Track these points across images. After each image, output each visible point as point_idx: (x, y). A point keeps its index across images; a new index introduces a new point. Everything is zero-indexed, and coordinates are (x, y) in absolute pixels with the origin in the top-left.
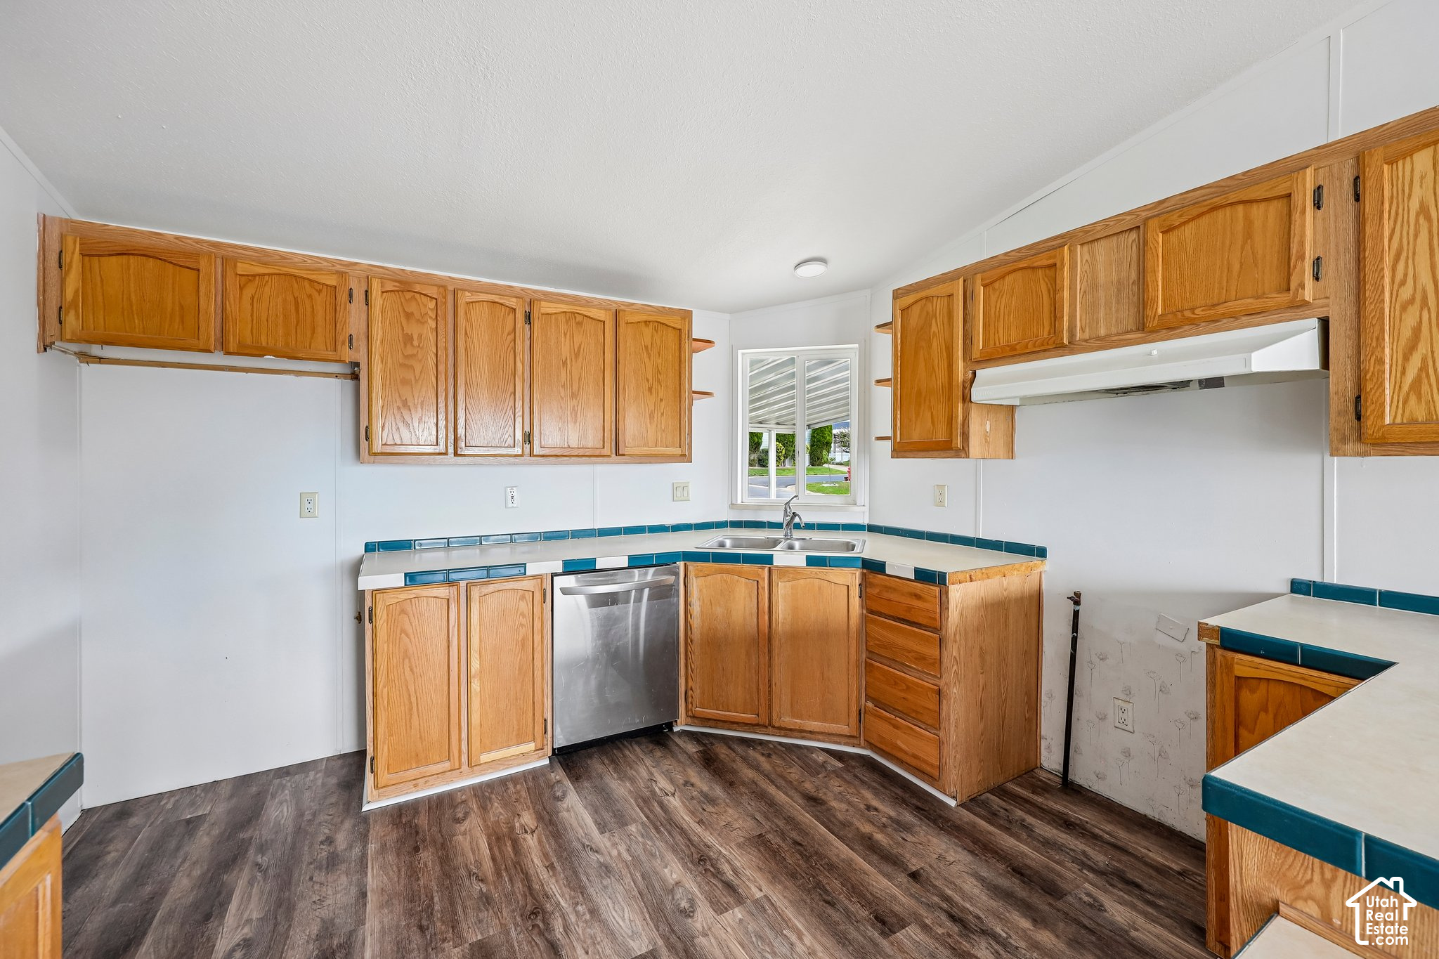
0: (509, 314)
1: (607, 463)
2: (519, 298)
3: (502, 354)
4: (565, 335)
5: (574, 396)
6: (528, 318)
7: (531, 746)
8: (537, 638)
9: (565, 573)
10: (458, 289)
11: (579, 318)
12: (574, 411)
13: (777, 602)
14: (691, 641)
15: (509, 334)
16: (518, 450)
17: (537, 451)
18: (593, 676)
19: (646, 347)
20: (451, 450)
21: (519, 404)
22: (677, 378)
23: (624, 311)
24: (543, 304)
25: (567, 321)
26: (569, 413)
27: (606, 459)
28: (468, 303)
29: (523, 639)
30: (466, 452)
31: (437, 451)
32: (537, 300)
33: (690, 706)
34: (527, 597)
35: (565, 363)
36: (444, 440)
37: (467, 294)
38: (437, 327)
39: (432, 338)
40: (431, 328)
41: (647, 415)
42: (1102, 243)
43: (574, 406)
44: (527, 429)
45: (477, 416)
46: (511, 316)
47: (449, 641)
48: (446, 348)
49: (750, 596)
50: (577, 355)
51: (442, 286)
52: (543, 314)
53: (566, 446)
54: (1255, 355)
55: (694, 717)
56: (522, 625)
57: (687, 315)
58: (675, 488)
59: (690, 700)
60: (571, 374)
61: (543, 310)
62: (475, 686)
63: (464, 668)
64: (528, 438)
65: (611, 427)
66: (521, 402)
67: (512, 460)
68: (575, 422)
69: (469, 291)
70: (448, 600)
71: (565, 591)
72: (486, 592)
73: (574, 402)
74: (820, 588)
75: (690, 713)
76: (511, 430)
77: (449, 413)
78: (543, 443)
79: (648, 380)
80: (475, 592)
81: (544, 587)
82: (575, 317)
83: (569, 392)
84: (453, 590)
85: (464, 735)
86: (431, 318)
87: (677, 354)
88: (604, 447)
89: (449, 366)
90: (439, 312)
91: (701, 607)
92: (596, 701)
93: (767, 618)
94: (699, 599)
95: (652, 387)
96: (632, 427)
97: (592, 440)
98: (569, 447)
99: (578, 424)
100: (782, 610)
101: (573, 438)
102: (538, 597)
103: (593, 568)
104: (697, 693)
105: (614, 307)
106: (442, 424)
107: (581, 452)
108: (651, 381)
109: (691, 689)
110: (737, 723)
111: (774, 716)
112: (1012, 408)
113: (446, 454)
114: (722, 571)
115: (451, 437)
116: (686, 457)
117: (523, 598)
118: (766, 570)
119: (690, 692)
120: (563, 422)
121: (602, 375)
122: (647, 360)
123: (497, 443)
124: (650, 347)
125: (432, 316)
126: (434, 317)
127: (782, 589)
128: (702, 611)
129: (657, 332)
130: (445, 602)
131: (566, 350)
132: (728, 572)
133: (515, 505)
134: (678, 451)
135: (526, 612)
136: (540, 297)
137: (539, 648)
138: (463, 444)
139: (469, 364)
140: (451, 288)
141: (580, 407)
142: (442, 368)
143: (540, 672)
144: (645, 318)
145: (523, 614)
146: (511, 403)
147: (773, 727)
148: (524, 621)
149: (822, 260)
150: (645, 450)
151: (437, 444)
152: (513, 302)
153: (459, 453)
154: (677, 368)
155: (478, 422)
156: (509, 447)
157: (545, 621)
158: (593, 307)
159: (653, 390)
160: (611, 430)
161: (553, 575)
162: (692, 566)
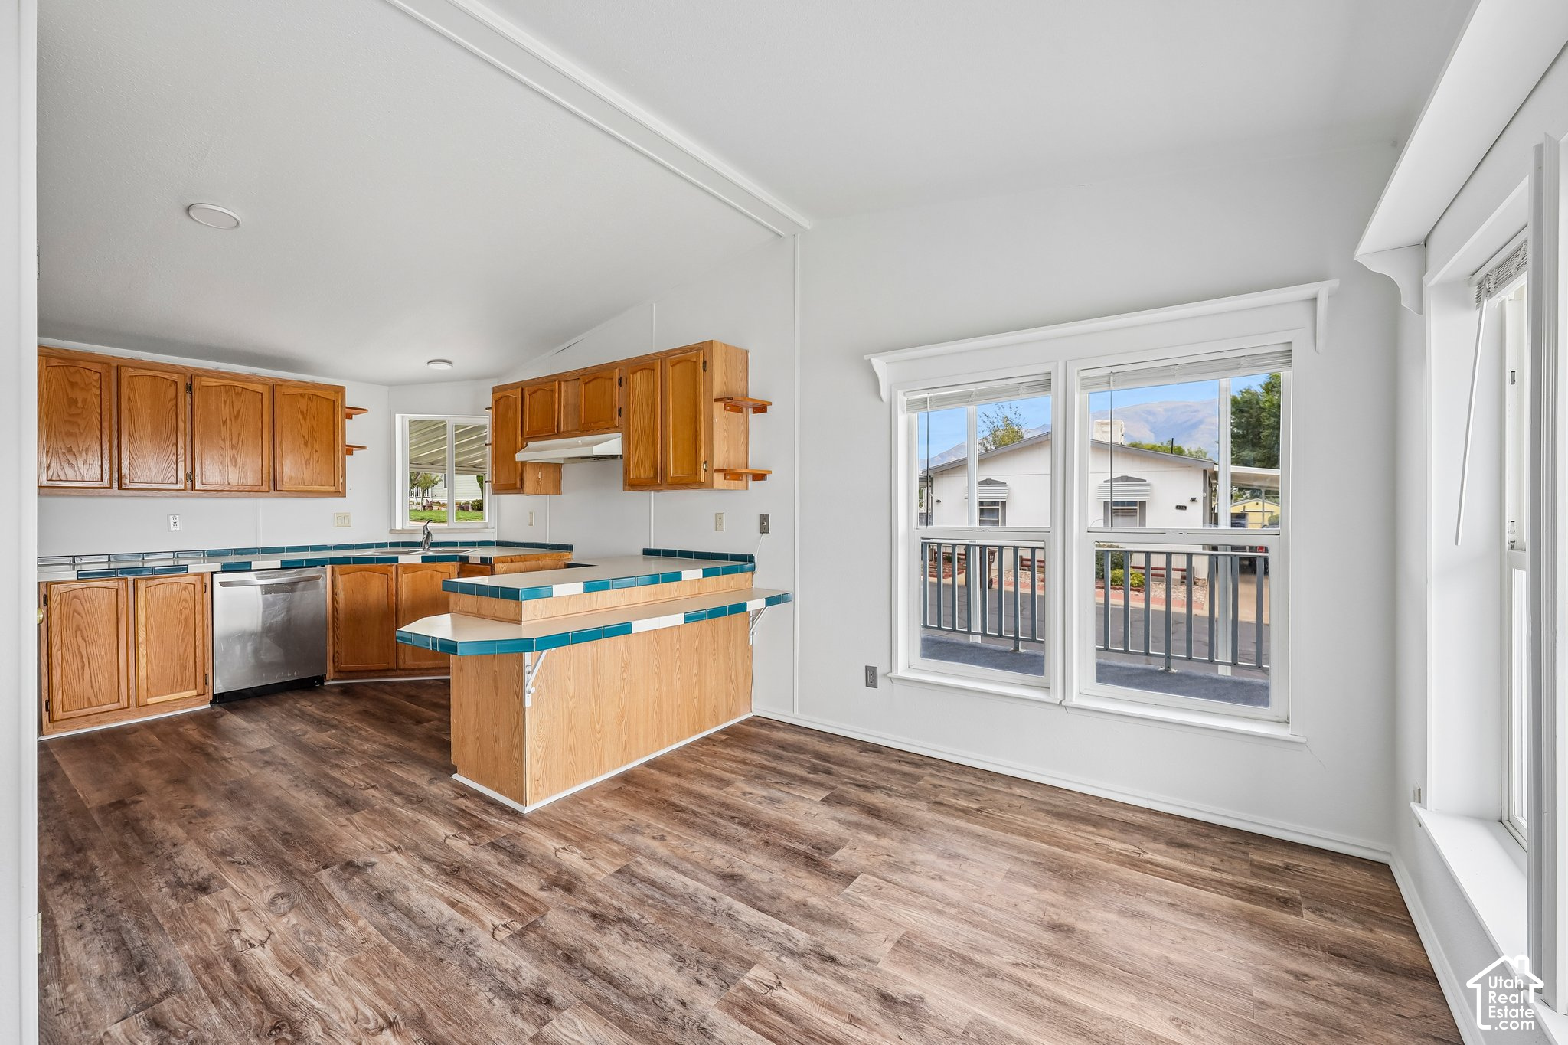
0: (170, 386)
1: (266, 497)
2: (181, 374)
3: (164, 415)
4: (225, 402)
5: (233, 447)
6: (189, 388)
7: (194, 692)
8: (199, 617)
9: (223, 572)
10: (121, 366)
11: (237, 390)
12: (234, 459)
13: (402, 587)
14: (337, 619)
15: (171, 400)
16: (180, 486)
17: (198, 486)
18: (249, 644)
19: (302, 413)
20: (115, 485)
21: (181, 452)
22: (332, 436)
23: (281, 385)
24: (203, 379)
25: (227, 392)
26: (229, 459)
27: (265, 494)
28: (130, 376)
29: (186, 618)
30: (130, 487)
31: (102, 486)
32: (198, 376)
33: (336, 664)
34: (189, 589)
35: (225, 423)
36: (108, 477)
37: (130, 369)
38: (101, 394)
39: (96, 402)
40: (95, 394)
41: (303, 462)
42: (570, 383)
43: (234, 455)
44: (189, 470)
45: (140, 460)
46: (173, 387)
47: (118, 618)
48: (110, 410)
49: (383, 586)
50: (236, 417)
51: (106, 363)
52: (203, 386)
53: (227, 483)
54: (594, 448)
55: (340, 672)
56: (185, 608)
57: (340, 391)
58: (336, 517)
59: (336, 660)
60: (231, 430)
61: (203, 384)
62: (142, 650)
63: (131, 639)
64: (190, 477)
65: (269, 470)
66: (183, 451)
67: (174, 493)
68: (235, 466)
69: (132, 368)
70: (117, 590)
71: (223, 584)
72: (152, 584)
73: (234, 452)
74: (431, 576)
75: (336, 669)
76: (173, 472)
77: (114, 458)
78: (204, 481)
79: (304, 437)
80: (142, 585)
81: (205, 581)
82: (235, 390)
83: (229, 444)
84: (122, 584)
85: (132, 685)
86: (95, 386)
87: (331, 418)
88: (262, 485)
89: (113, 422)
90: (103, 382)
91: (344, 595)
92: (252, 661)
93: (394, 598)
94: (343, 590)
95: (307, 442)
96: (289, 468)
97: (251, 479)
98: (229, 484)
99: (238, 467)
100: (405, 592)
101: (234, 477)
102: (199, 588)
103: (249, 568)
104: (343, 654)
105: (271, 382)
106: (106, 465)
107: (241, 488)
108: (306, 437)
109: (337, 652)
110: (374, 671)
111: (400, 662)
112: (560, 465)
113: (111, 487)
114: (361, 570)
115: (115, 475)
116: (340, 493)
117: (185, 589)
118: (394, 567)
119: (336, 655)
120: (224, 466)
121: (260, 433)
122: (302, 421)
123: (160, 480)
124: (305, 412)
125: (95, 384)
126: (98, 386)
127: (405, 578)
128: (345, 598)
129: (312, 402)
130: (114, 592)
131: (225, 413)
132: (365, 570)
133: (178, 529)
134: (332, 489)
135: (188, 599)
136: (199, 373)
137: (201, 624)
138: (127, 481)
139: (132, 421)
140: (115, 365)
141: (239, 456)
142: (104, 424)
143: (201, 641)
144: (301, 391)
145: (186, 601)
146: (174, 451)
147: (400, 669)
148: (187, 606)
149: (449, 362)
150: (301, 488)
151: (102, 480)
152: (175, 377)
153: (123, 486)
154: (331, 428)
155: (142, 465)
156: (172, 483)
157: (206, 606)
158: (252, 382)
159: (309, 444)
160: (269, 473)
161: (213, 573)
162: (337, 568)
